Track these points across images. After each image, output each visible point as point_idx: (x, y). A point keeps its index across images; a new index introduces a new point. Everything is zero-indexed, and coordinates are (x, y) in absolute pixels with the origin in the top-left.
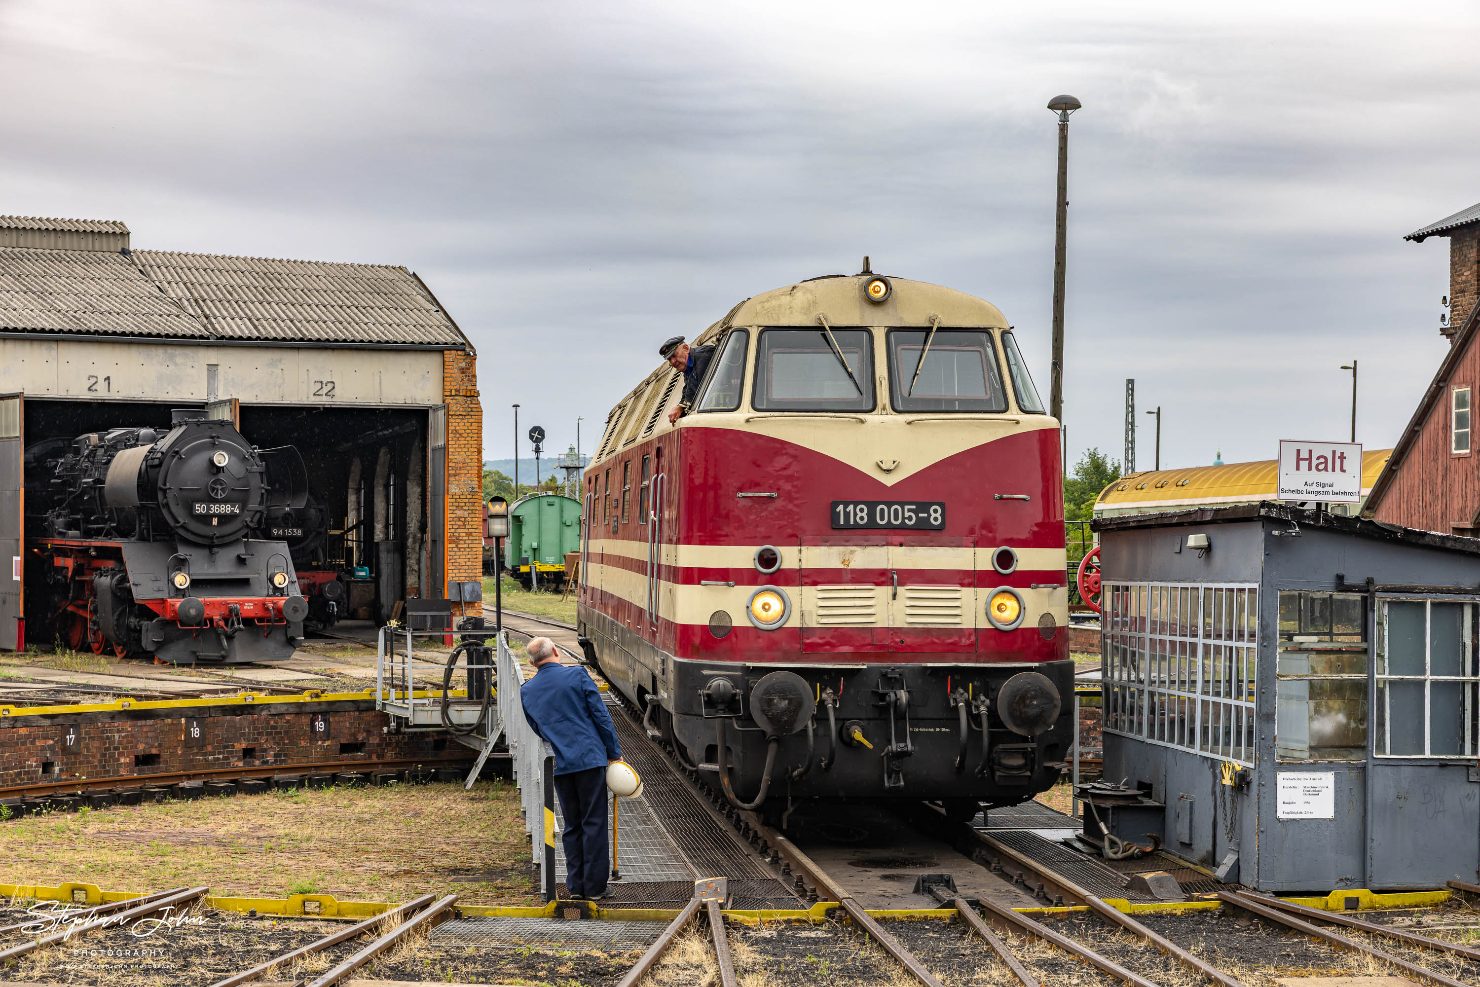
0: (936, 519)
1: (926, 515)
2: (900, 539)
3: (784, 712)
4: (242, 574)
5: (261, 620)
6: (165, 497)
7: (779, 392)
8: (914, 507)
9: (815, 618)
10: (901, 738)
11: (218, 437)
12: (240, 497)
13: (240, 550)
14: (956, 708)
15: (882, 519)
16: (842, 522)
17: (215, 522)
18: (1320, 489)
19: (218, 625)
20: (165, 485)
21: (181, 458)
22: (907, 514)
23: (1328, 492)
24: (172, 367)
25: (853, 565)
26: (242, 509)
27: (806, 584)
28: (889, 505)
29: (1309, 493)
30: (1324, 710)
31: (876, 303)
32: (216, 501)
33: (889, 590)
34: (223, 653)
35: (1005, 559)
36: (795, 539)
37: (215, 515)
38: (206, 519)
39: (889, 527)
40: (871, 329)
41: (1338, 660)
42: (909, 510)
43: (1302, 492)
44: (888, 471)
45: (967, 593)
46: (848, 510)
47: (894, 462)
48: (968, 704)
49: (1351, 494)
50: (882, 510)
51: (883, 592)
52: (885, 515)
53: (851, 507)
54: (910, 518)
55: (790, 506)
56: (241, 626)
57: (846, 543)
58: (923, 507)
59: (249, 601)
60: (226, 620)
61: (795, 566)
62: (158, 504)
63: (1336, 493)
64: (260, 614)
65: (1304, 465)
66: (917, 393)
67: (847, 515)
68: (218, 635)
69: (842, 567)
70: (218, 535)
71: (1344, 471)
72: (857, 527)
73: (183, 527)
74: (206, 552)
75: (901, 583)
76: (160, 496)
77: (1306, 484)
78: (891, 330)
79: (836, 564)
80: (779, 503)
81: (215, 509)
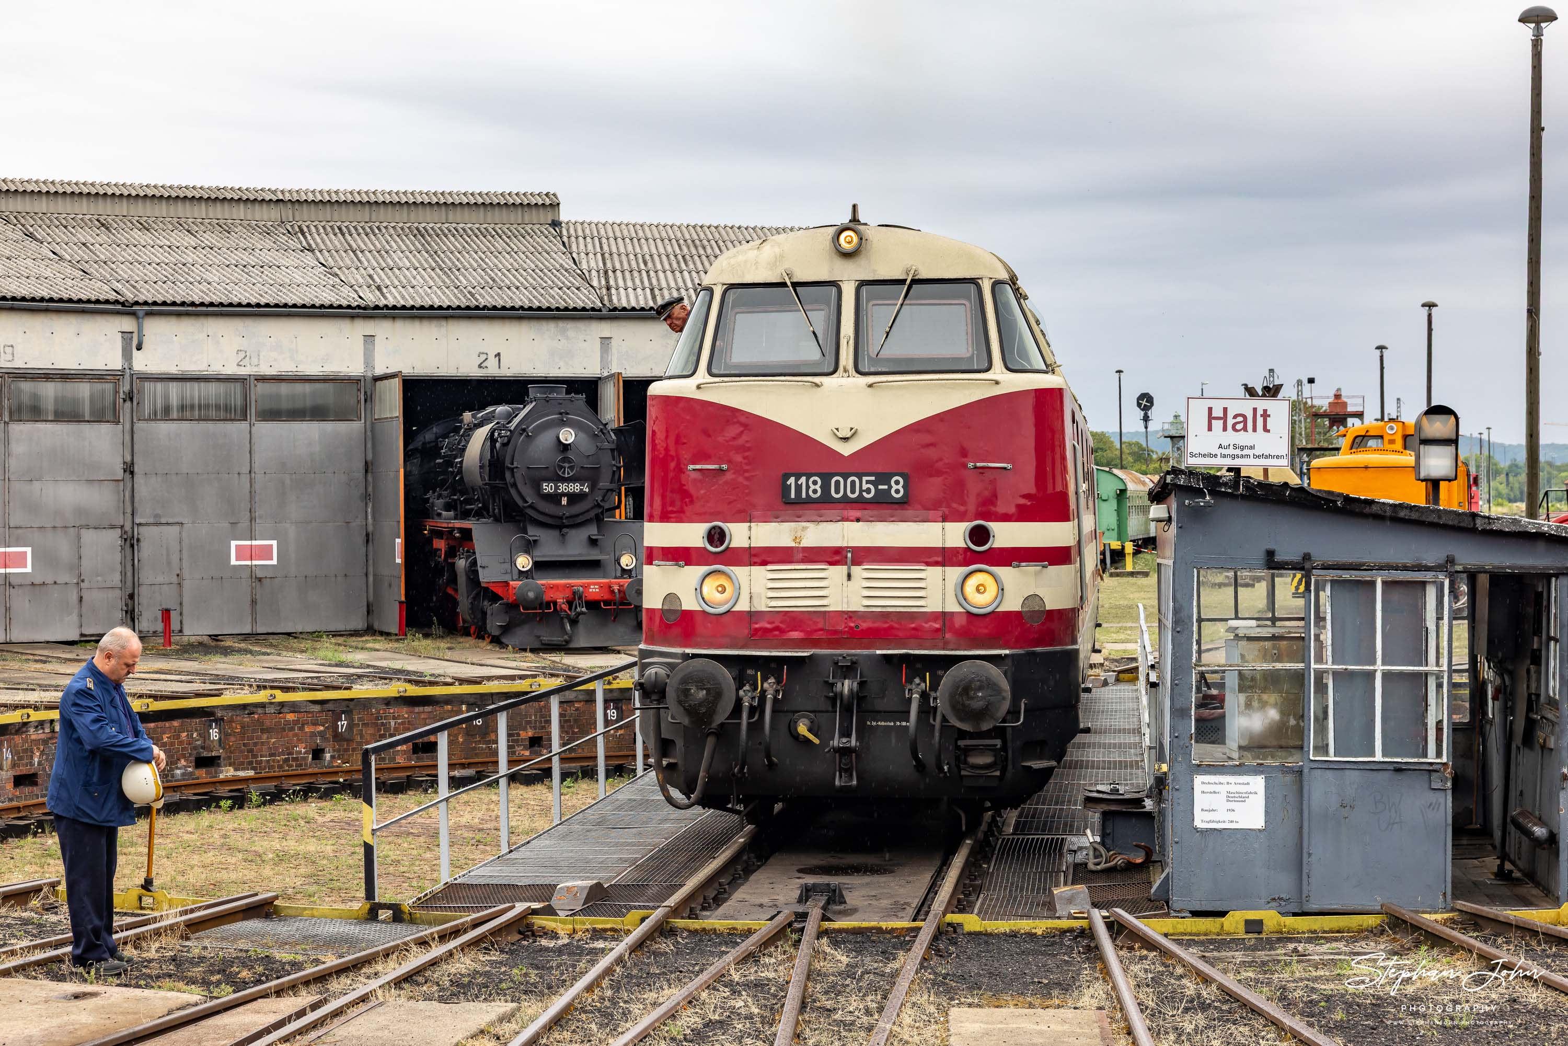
0: (897, 491)
1: (886, 487)
2: (858, 514)
3: (701, 704)
4: (594, 555)
5: (607, 603)
6: (513, 476)
7: (740, 355)
8: (873, 478)
9: (764, 600)
10: (846, 733)
11: (567, 414)
12: (590, 475)
13: (592, 530)
14: (910, 699)
15: (837, 492)
16: (793, 496)
17: (564, 501)
18: (1238, 452)
19: (561, 609)
20: (512, 464)
21: (528, 436)
22: (865, 487)
23: (1248, 456)
24: (563, 341)
25: (805, 543)
26: (593, 487)
27: (755, 564)
28: (846, 477)
29: (1225, 456)
30: (1255, 704)
31: (847, 255)
32: (564, 480)
33: (841, 570)
34: (566, 637)
35: (980, 535)
36: (745, 516)
37: (563, 494)
38: (554, 498)
39: (845, 501)
40: (840, 283)
41: (1274, 647)
42: (868, 482)
43: (1216, 456)
44: (845, 439)
45: (933, 574)
46: (799, 483)
47: (852, 429)
48: (924, 695)
49: (1278, 457)
50: (837, 483)
51: (838, 572)
52: (841, 488)
53: (803, 480)
54: (868, 491)
55: (741, 479)
56: (584, 609)
57: (797, 518)
58: (883, 478)
59: (594, 584)
60: (570, 603)
61: (745, 544)
62: (506, 484)
63: (1258, 457)
64: (606, 596)
65: (1218, 425)
66: (886, 353)
67: (798, 488)
68: (562, 619)
69: (793, 544)
70: (567, 514)
71: (1268, 431)
72: (809, 501)
73: (531, 507)
74: (555, 533)
75: (856, 562)
76: (508, 475)
77: (1220, 447)
78: (862, 284)
79: (787, 542)
80: (729, 476)
81: (563, 488)
